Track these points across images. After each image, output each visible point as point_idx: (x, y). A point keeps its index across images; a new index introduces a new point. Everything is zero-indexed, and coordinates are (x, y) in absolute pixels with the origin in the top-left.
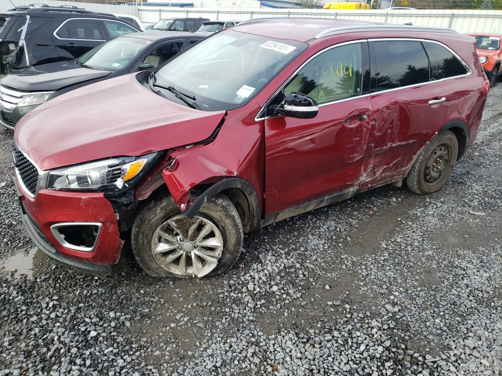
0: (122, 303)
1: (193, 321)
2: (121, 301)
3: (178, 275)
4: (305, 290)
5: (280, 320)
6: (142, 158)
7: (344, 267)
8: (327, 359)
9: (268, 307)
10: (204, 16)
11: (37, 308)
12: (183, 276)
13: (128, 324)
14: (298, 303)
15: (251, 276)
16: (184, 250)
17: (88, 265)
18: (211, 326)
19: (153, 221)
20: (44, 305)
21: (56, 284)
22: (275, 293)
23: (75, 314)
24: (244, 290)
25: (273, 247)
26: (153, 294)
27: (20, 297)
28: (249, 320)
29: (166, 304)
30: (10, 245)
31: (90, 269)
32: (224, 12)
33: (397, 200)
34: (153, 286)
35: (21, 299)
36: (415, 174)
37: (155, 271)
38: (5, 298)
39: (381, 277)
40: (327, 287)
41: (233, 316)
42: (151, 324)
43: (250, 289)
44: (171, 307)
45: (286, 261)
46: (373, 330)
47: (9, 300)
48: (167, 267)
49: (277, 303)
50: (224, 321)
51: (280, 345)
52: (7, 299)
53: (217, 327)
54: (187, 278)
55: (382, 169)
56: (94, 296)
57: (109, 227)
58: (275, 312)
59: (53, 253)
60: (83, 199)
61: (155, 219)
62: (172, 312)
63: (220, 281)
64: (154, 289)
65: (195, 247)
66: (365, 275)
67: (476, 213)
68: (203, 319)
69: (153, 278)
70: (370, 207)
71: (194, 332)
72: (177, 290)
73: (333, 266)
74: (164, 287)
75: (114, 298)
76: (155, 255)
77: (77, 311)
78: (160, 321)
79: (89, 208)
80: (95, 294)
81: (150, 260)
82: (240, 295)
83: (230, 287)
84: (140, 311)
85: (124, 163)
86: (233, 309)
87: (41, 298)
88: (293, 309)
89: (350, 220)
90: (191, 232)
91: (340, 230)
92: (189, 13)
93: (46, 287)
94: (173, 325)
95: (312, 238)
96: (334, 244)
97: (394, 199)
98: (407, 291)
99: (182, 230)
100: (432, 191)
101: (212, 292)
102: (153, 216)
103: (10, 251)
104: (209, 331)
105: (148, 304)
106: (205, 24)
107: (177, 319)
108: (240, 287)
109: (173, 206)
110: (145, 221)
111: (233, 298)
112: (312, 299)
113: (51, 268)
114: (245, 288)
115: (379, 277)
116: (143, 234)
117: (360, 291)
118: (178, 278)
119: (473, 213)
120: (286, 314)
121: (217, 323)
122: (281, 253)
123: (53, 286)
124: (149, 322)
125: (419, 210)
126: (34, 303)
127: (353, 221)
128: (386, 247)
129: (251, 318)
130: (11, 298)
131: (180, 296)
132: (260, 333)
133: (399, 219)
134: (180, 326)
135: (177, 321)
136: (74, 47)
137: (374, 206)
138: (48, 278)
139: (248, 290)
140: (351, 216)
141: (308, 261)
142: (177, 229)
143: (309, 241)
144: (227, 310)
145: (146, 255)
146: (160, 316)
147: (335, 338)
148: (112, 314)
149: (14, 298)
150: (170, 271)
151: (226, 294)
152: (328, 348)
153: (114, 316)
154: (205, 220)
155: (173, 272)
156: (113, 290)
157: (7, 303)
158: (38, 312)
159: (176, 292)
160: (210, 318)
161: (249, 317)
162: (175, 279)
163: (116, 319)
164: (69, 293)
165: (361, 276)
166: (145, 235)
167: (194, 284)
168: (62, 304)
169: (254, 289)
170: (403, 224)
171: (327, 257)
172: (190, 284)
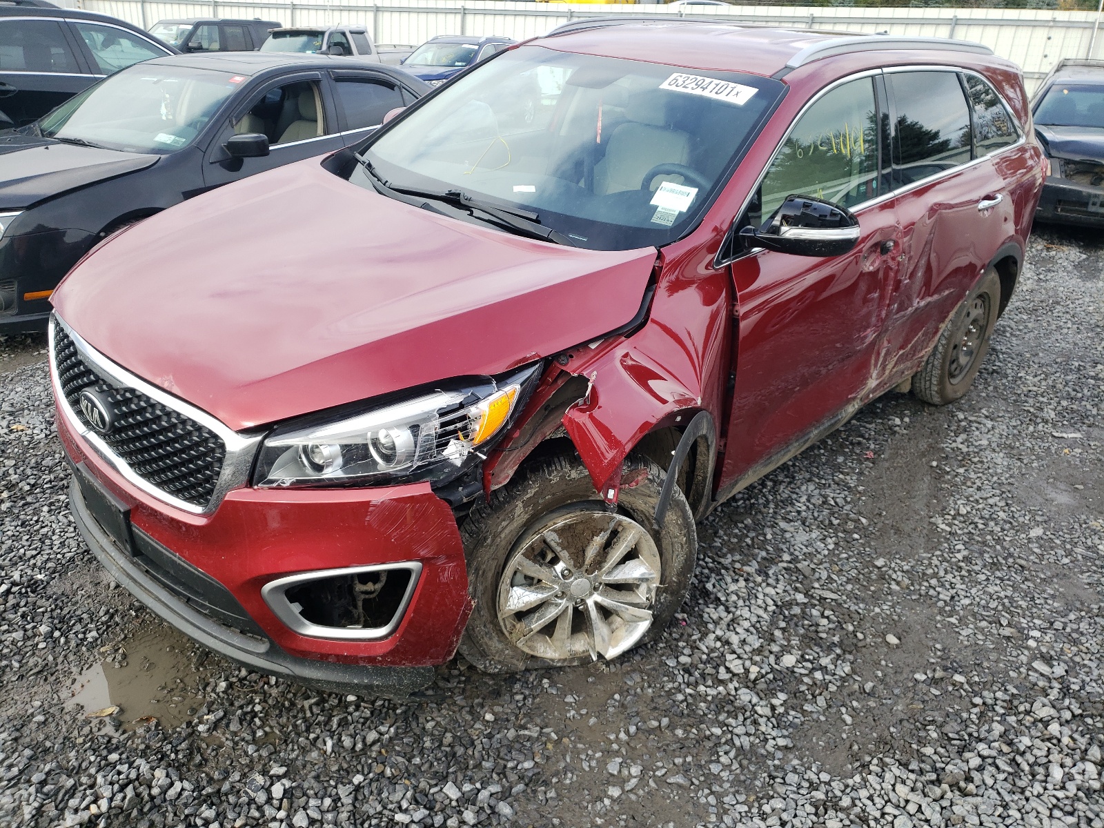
0: (454, 755)
1: (654, 772)
2: (448, 749)
3: (553, 660)
4: (850, 653)
5: (844, 736)
6: (510, 384)
7: (894, 586)
8: (1009, 816)
9: (802, 708)
10: (266, 16)
11: (246, 808)
12: (565, 660)
13: (505, 809)
14: (856, 686)
15: (718, 639)
16: (571, 598)
17: (369, 674)
18: (702, 779)
19: (503, 535)
20: (261, 797)
21: (254, 733)
22: (793, 672)
23: (355, 807)
24: (723, 674)
25: (722, 560)
26: (517, 718)
27: (178, 786)
28: (779, 748)
29: (565, 740)
30: (62, 640)
31: (376, 683)
32: (308, 8)
33: (902, 420)
34: (507, 697)
35: (183, 789)
36: (936, 363)
37: (496, 658)
38: (138, 795)
39: (981, 599)
40: (892, 639)
41: (737, 742)
42: (559, 797)
43: (736, 671)
44: (580, 746)
45: (770, 591)
46: (1049, 728)
47: (152, 798)
48: (530, 643)
49: (814, 697)
50: (724, 759)
51: (886, 798)
52: (146, 798)
53: (717, 777)
54: (575, 664)
55: (895, 359)
56: (376, 748)
57: (444, 570)
58: (823, 718)
59: (258, 655)
60: (374, 506)
61: (507, 531)
62: (590, 758)
63: (656, 660)
64: (513, 706)
65: (595, 589)
66: (948, 599)
67: (1065, 435)
68: (674, 764)
69: (492, 676)
70: (859, 443)
71: (673, 801)
72: (569, 699)
73: (872, 588)
74: (534, 698)
75: (428, 744)
76: (504, 619)
77: (356, 799)
78: (579, 787)
79: (392, 524)
80: (374, 743)
81: (486, 634)
82: (721, 688)
83: (687, 671)
84: (512, 769)
85: (476, 400)
86: (727, 726)
87: (236, 776)
88: (855, 704)
89: (841, 476)
90: (591, 552)
91: (836, 502)
92: (220, 9)
93: (230, 744)
94: (615, 792)
95: (792, 529)
96: (842, 535)
97: (898, 421)
98: (1052, 624)
99: (573, 550)
100: (959, 394)
101: (650, 690)
102: (504, 524)
103: (71, 657)
104: (706, 791)
105: (520, 746)
106: (277, 35)
107: (612, 775)
108: (709, 670)
109: (553, 494)
110: (485, 539)
111: (709, 698)
112: (880, 674)
113: (214, 690)
114: (722, 670)
115: (977, 599)
116: (477, 570)
117: (961, 638)
118: (555, 668)
119: (1060, 435)
120: (848, 720)
121: (715, 768)
122: (748, 574)
123: (249, 738)
124: (552, 794)
125: (959, 440)
126: (226, 795)
127: (848, 477)
128: (948, 529)
129: (781, 742)
130: (155, 791)
131: (584, 711)
132: (825, 777)
133: (934, 464)
134: (631, 791)
135: (620, 781)
136: (9, 92)
137: (868, 439)
138: (222, 719)
139: (734, 675)
140: (837, 468)
141: (816, 585)
142: (563, 549)
143: (788, 535)
144: (718, 731)
145: (478, 622)
146: (569, 775)
147: (990, 761)
148: (451, 791)
149: (164, 792)
150: (535, 654)
151: (689, 691)
152: (992, 787)
153: (459, 794)
154: (626, 520)
155: (542, 655)
156: (414, 725)
157: (150, 810)
158: (254, 818)
159: (570, 704)
160: (689, 759)
161: (774, 739)
162: (549, 670)
163: (468, 800)
164: (304, 750)
165: (941, 604)
166: (481, 572)
167: (600, 677)
168: (306, 785)
169: (747, 671)
170: (948, 473)
171: (846, 568)
172: (590, 680)
